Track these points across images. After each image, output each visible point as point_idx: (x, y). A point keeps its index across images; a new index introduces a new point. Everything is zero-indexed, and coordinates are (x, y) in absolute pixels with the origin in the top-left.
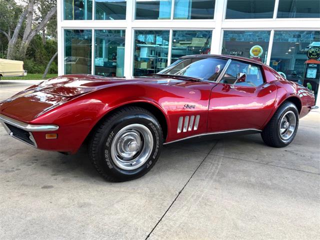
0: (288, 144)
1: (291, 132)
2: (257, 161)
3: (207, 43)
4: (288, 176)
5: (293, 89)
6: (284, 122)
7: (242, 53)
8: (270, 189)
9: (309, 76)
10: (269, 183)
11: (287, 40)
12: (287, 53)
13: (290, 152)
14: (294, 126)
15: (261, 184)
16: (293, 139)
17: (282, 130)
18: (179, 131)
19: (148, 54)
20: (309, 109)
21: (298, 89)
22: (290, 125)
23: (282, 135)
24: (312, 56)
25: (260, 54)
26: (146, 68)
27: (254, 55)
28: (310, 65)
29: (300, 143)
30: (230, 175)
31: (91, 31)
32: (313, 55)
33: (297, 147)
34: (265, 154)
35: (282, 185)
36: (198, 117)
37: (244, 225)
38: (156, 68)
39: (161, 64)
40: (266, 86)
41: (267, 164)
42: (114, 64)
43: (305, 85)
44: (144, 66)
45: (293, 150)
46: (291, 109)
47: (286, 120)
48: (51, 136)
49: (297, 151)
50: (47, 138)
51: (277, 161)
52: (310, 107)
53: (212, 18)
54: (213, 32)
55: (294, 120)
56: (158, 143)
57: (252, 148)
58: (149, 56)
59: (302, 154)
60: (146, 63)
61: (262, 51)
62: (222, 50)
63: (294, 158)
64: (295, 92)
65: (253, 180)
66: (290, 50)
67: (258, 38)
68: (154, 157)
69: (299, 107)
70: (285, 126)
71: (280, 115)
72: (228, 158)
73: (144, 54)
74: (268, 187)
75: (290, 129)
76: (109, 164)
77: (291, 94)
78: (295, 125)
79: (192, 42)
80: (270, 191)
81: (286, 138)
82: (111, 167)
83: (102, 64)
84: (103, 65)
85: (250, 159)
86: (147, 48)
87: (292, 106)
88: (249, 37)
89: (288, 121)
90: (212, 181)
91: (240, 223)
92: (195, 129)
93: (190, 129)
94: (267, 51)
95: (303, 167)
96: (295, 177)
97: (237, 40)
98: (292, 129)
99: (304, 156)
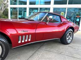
0: (70, 43)
2: (57, 52)
5: (72, 24)
9: (77, 21)
11: (71, 11)
13: (70, 47)
17: (68, 39)
20: (77, 31)
21: (73, 24)
22: (70, 37)
31: (17, 8)
32: (78, 15)
36: (30, 36)
41: (60, 54)
43: (76, 23)
45: (71, 45)
46: (71, 31)
47: (69, 35)
49: (73, 46)
53: (50, 4)
55: (72, 35)
56: (4, 49)
64: (72, 25)
66: (72, 14)
68: (3, 56)
81: (69, 41)
86: (32, 13)
87: (71, 30)
89: (70, 35)
92: (29, 40)
93: (26, 41)
98: (71, 38)
99: (75, 49)
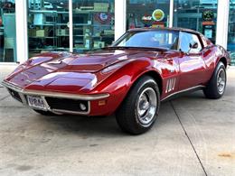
1: (223, 85)
3: (109, 8)
16: (224, 91)
26: (43, 36)
28: (206, 27)
32: (208, 17)
38: (55, 36)
39: (60, 31)
44: (41, 34)
48: (101, 103)
55: (224, 75)
58: (45, 23)
60: (43, 31)
61: (163, 15)
70: (219, 81)
71: (216, 72)
73: (39, 20)
75: (222, 83)
77: (221, 56)
86: (42, 15)
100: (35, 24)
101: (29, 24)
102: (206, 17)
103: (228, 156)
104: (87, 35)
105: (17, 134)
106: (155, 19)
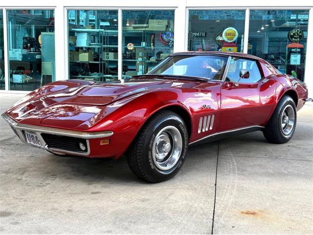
0: (290, 138)
1: (290, 126)
2: (266, 157)
4: (299, 165)
5: (287, 81)
6: (284, 117)
7: (206, 34)
8: (288, 175)
10: (285, 172)
11: (261, 17)
12: (259, 31)
13: (293, 146)
14: (292, 120)
15: (279, 173)
16: (293, 133)
17: (283, 125)
18: (199, 132)
19: (89, 42)
20: (304, 101)
22: (289, 120)
23: (283, 130)
24: (293, 39)
25: (235, 38)
26: (87, 60)
27: (228, 40)
28: (293, 50)
29: (299, 138)
30: (249, 169)
32: (295, 38)
33: (298, 142)
34: (271, 151)
35: (296, 172)
36: (213, 117)
37: (279, 198)
38: (101, 60)
39: (108, 54)
40: (265, 81)
41: (277, 158)
42: (37, 57)
43: (289, 73)
44: (84, 58)
45: (295, 144)
46: (290, 103)
47: (286, 114)
48: (104, 142)
49: (299, 145)
50: (101, 144)
51: (285, 155)
52: (304, 100)
54: (175, 11)
55: (293, 114)
56: (186, 143)
57: (256, 146)
58: (90, 45)
59: (304, 147)
60: (87, 54)
61: (237, 34)
62: (189, 34)
63: (298, 151)
65: (271, 171)
66: (263, 28)
67: (225, 15)
68: (183, 157)
69: (296, 100)
70: (285, 121)
71: (280, 110)
72: (239, 156)
73: (83, 41)
74: (285, 175)
75: (289, 124)
76: (151, 164)
77: (288, 88)
78: (294, 119)
79: (150, 25)
80: (289, 177)
81: (288, 133)
82: (153, 167)
83: (19, 58)
84: (21, 60)
85: (259, 155)
86: (86, 34)
87: (290, 99)
88: (214, 14)
89: (288, 116)
90: (237, 175)
91: (276, 197)
92: (211, 128)
93: (207, 129)
94: (244, 34)
95: (308, 158)
96: (304, 166)
97: (200, 19)
98: (292, 124)
99: (306, 149)
100: (78, 45)
101: (70, 45)
102: (292, 37)
103: (254, 214)
104: (140, 59)
105: (14, 176)
106: (226, 39)
